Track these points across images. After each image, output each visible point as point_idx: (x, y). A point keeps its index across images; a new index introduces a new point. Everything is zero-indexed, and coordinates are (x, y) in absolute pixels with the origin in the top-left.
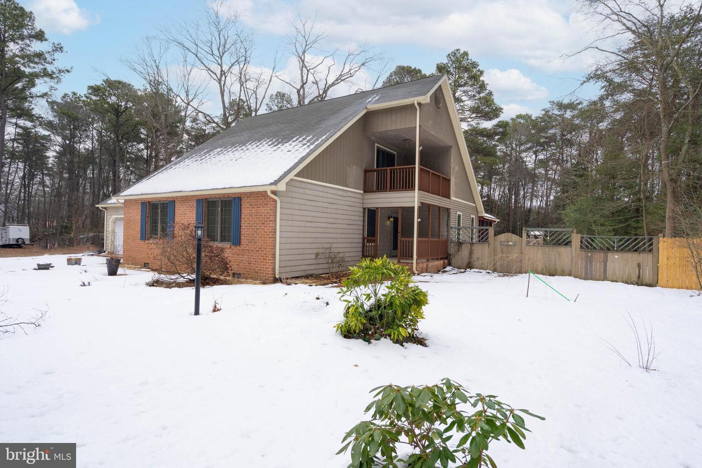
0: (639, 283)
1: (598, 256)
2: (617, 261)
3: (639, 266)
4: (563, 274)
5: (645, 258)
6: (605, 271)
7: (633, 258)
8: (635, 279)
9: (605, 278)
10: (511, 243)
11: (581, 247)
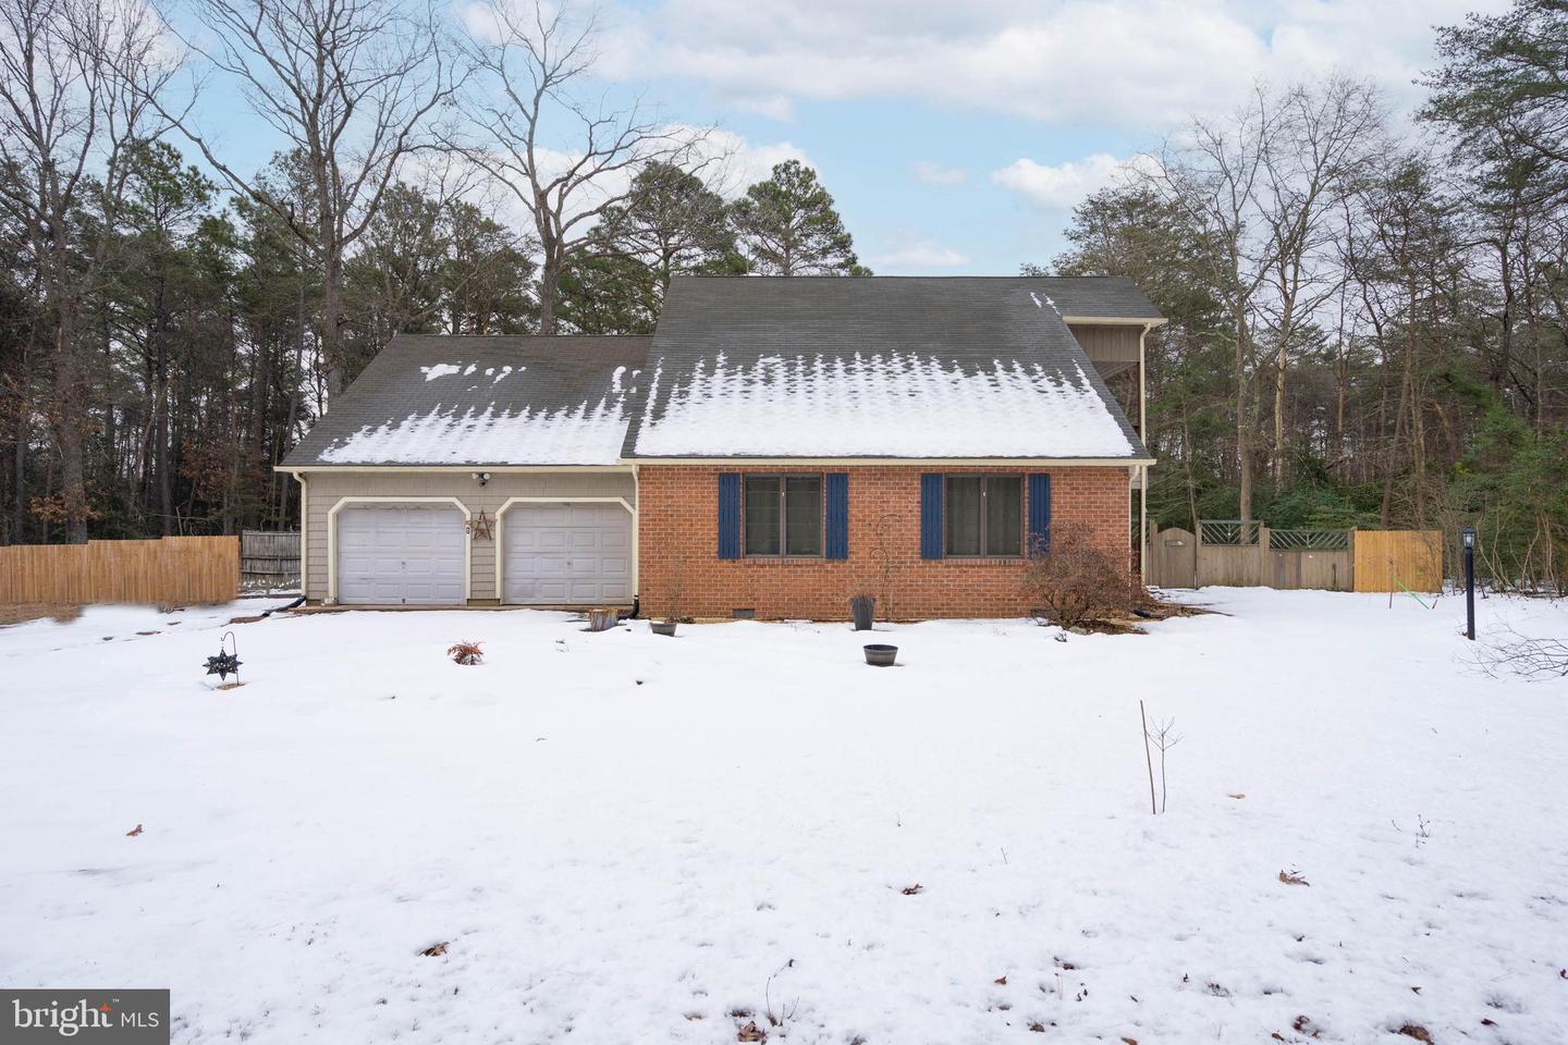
0: (1335, 588)
1: (1290, 556)
2: (1312, 561)
3: (1334, 567)
4: (1250, 584)
5: (1340, 558)
6: (1298, 576)
7: (1328, 558)
8: (1330, 584)
9: (1298, 587)
10: (1180, 543)
11: (1271, 547)
